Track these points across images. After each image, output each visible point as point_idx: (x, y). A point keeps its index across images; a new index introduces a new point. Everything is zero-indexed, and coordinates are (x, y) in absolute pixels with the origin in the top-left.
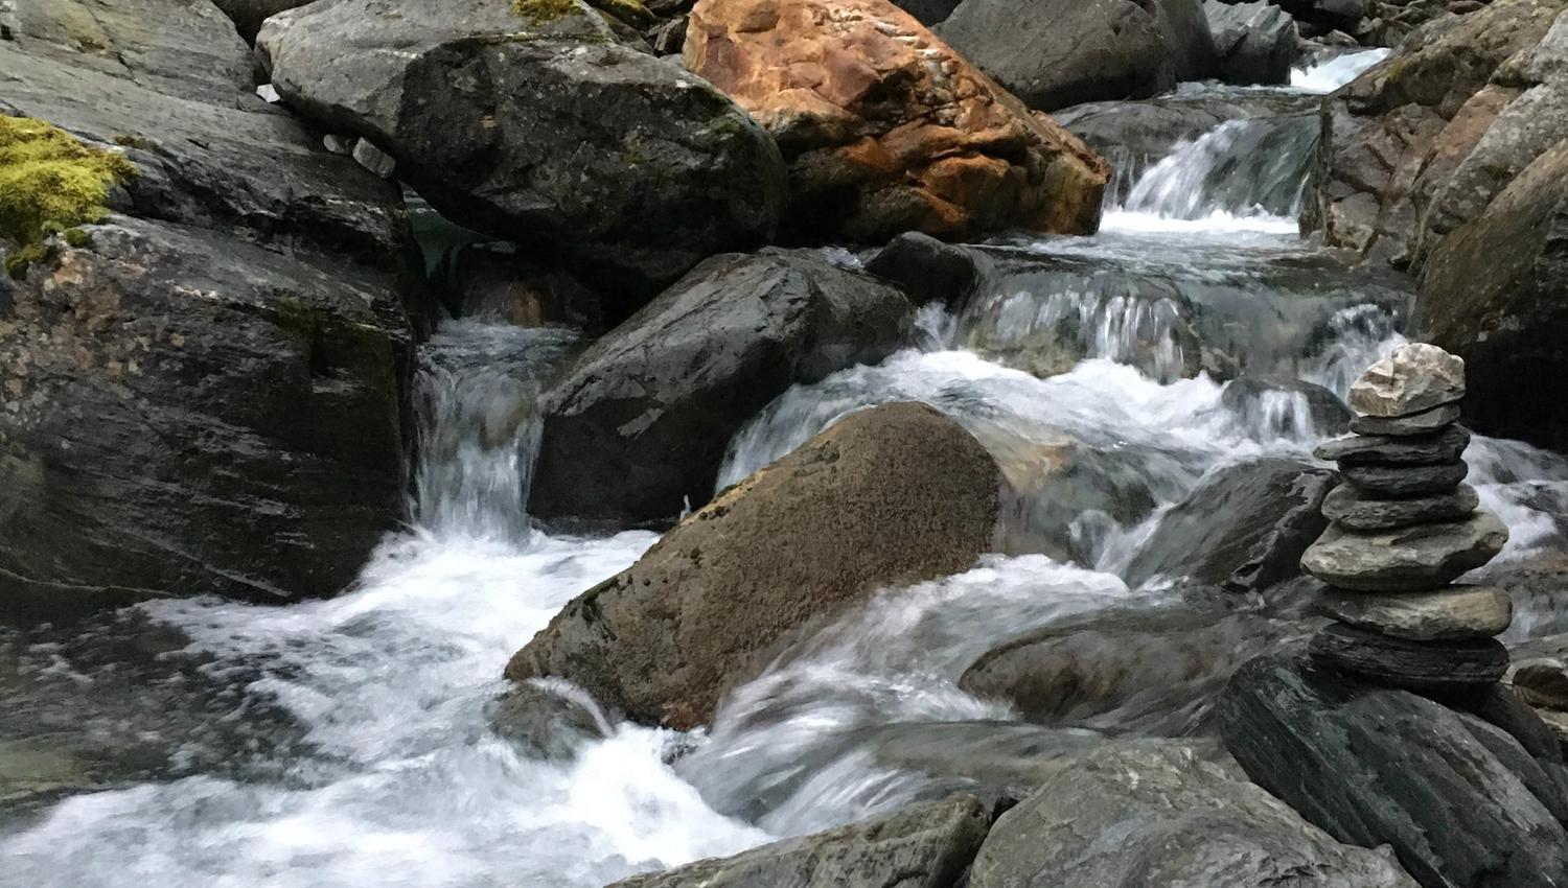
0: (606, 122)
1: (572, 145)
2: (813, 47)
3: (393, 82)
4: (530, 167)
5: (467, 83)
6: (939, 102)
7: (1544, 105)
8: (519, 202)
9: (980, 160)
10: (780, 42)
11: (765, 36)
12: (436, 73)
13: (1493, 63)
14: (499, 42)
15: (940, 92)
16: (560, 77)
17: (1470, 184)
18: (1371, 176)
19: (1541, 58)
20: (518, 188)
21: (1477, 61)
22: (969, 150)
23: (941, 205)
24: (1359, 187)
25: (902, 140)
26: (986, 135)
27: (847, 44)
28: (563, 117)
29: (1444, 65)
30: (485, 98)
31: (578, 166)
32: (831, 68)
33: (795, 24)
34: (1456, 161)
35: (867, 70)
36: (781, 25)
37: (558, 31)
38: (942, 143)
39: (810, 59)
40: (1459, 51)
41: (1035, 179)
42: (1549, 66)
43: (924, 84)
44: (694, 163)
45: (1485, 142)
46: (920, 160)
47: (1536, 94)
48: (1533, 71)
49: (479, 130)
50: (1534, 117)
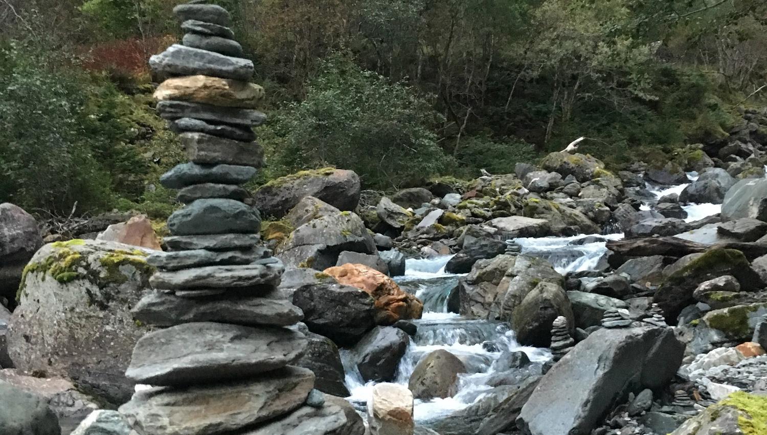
0: (344, 301)
1: (335, 307)
2: (359, 279)
3: (290, 296)
4: (323, 313)
5: (307, 295)
6: (390, 290)
7: (519, 280)
8: (321, 321)
9: (401, 303)
10: (349, 279)
11: (345, 277)
12: (300, 293)
13: (504, 272)
14: (314, 285)
15: (390, 288)
16: (332, 292)
17: (509, 299)
18: (480, 299)
19: (516, 270)
20: (320, 318)
21: (500, 271)
22: (398, 301)
23: (393, 314)
24: (477, 302)
25: (383, 300)
26: (401, 297)
27: (369, 278)
28: (332, 300)
29: (492, 273)
30: (311, 298)
31: (337, 311)
32: (365, 284)
33: (353, 274)
34: (504, 294)
35: (375, 283)
36: (349, 275)
37: (327, 281)
38: (392, 300)
39: (359, 282)
40: (496, 269)
41: (409, 306)
42: (518, 272)
43: (387, 286)
44: (368, 308)
45: (510, 290)
46: (388, 304)
47: (517, 278)
48: (515, 273)
49: (311, 306)
50: (519, 283)
